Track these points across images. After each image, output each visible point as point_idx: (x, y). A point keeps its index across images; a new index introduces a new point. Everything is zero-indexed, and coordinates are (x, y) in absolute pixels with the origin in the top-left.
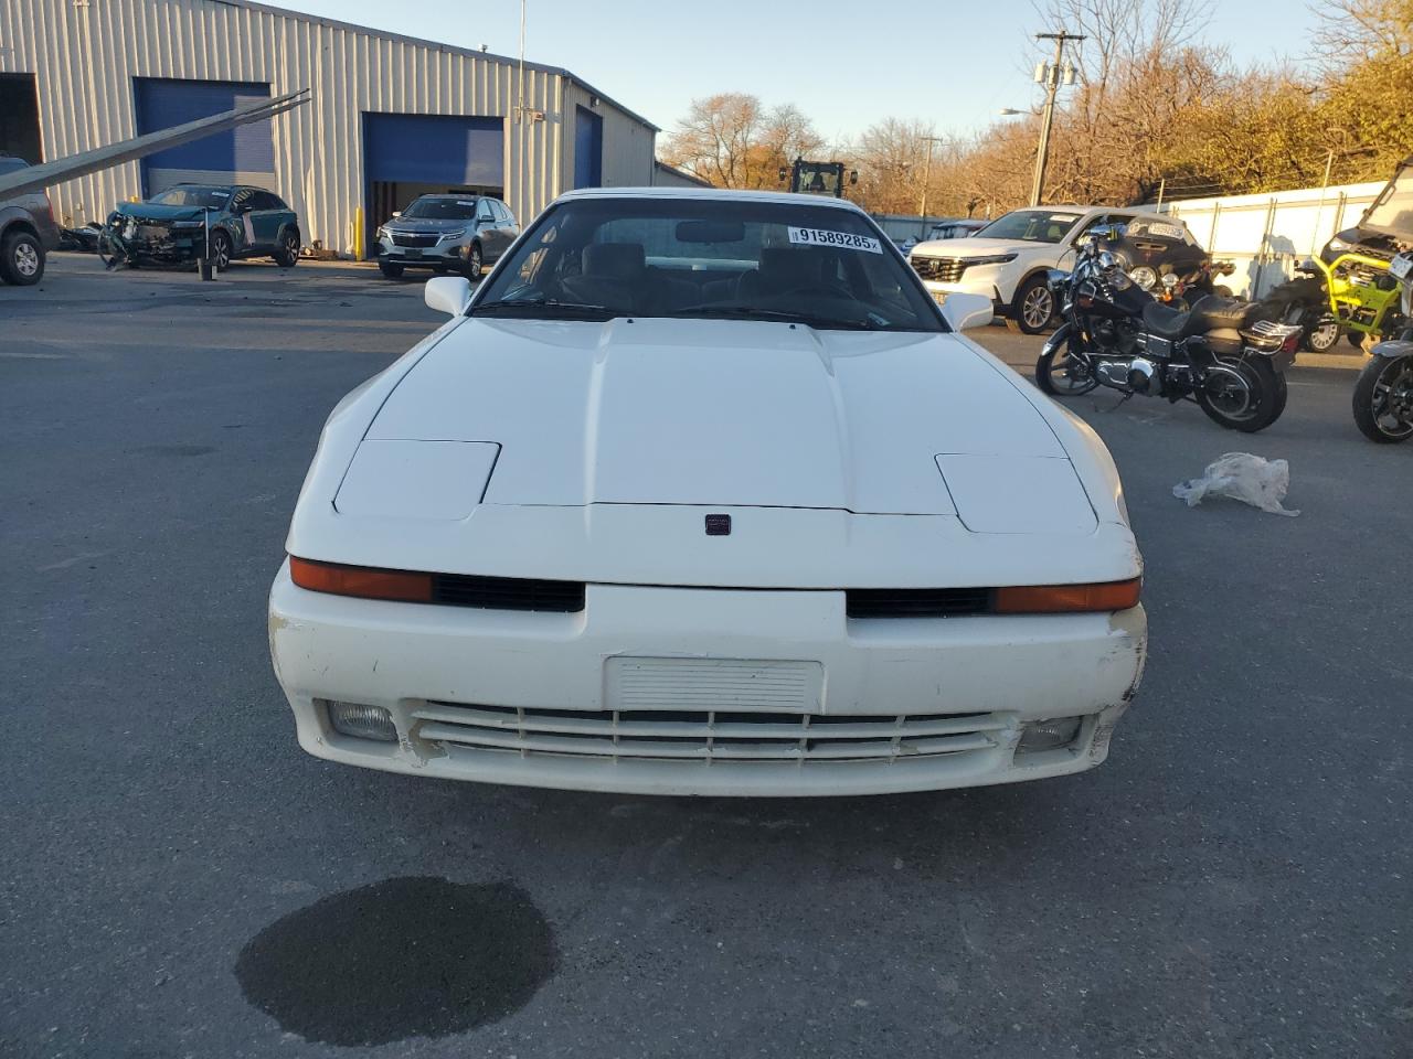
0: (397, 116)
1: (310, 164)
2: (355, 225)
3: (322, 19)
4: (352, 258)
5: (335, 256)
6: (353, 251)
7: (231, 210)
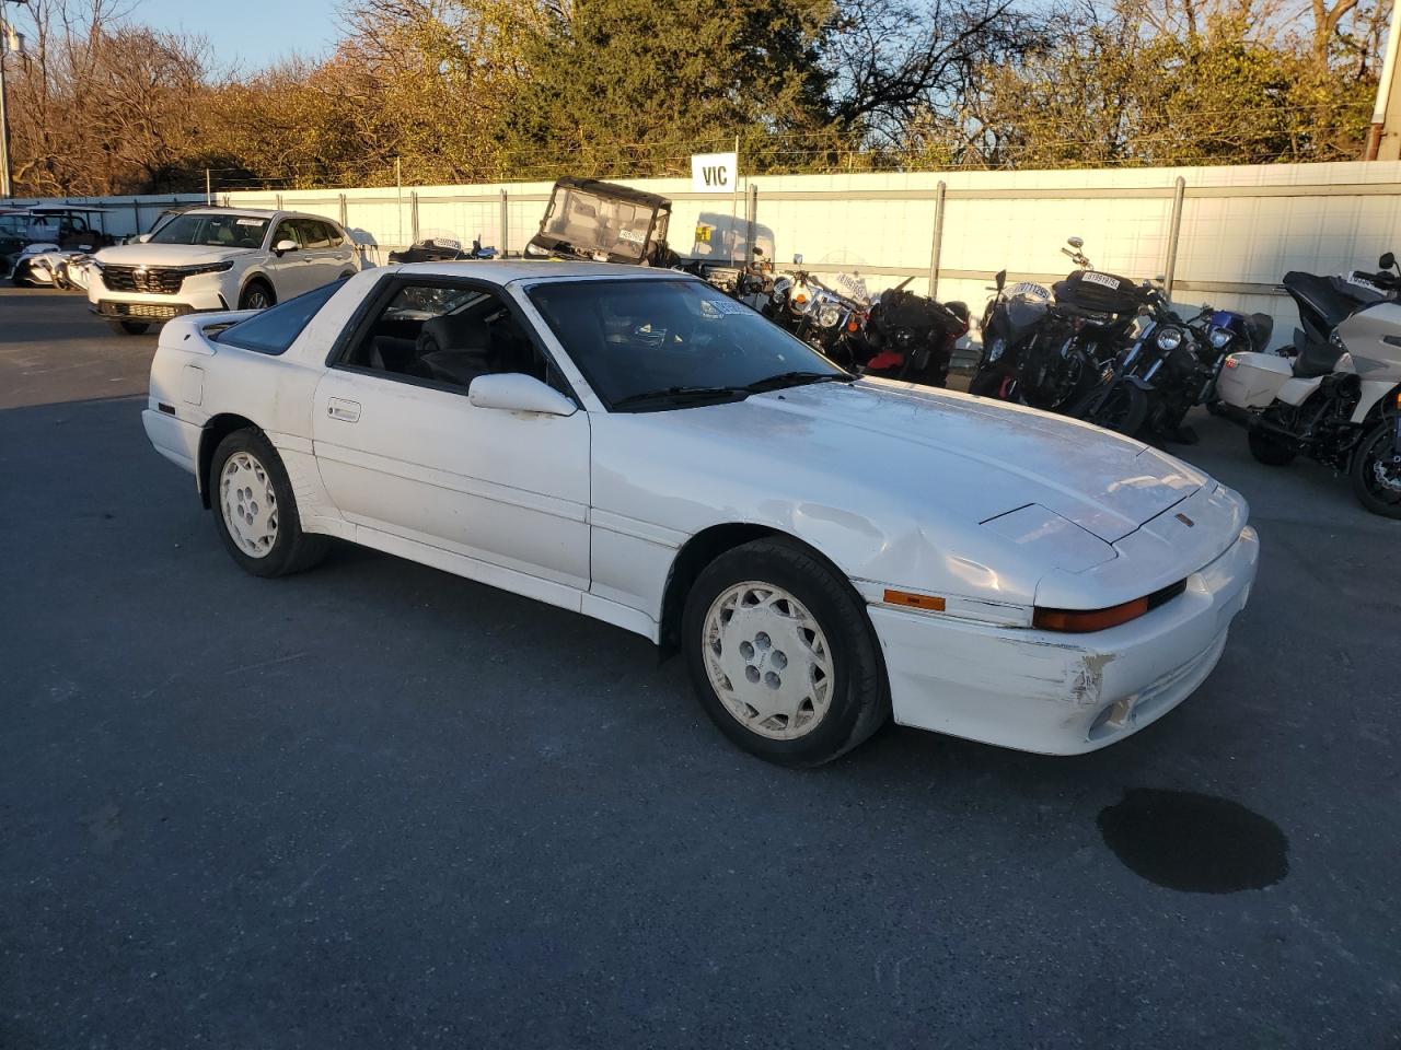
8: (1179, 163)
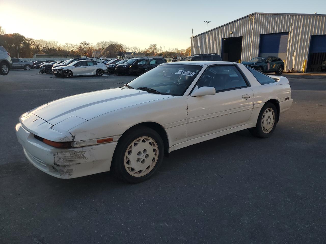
0: (321, 36)
1: (295, 50)
2: (304, 64)
3: (304, 14)
4: (302, 72)
5: (298, 72)
6: (302, 71)
7: (265, 62)
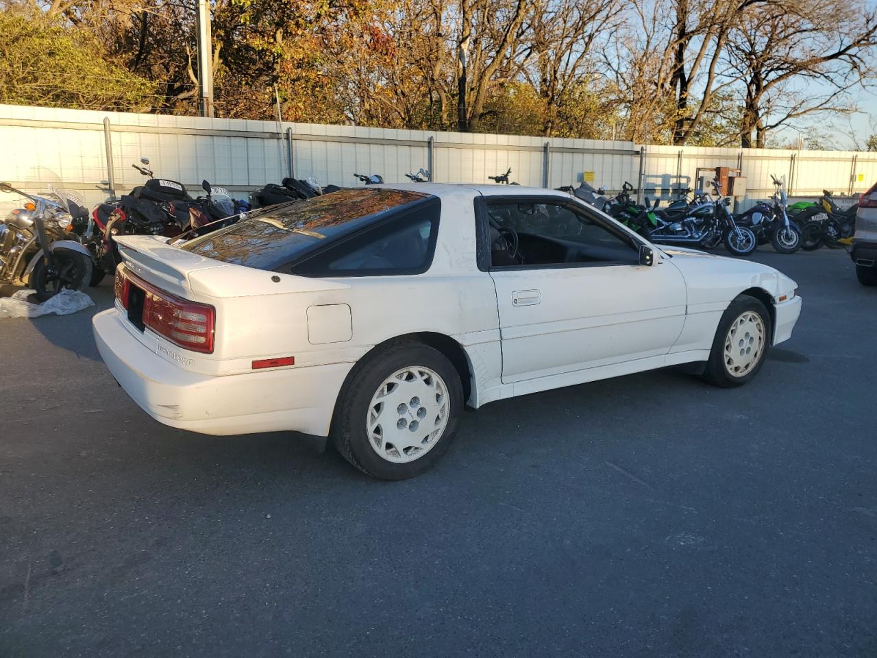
8: (107, 109)
